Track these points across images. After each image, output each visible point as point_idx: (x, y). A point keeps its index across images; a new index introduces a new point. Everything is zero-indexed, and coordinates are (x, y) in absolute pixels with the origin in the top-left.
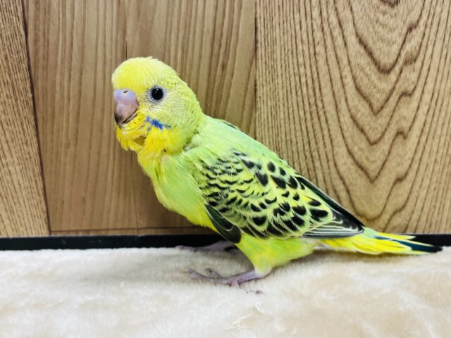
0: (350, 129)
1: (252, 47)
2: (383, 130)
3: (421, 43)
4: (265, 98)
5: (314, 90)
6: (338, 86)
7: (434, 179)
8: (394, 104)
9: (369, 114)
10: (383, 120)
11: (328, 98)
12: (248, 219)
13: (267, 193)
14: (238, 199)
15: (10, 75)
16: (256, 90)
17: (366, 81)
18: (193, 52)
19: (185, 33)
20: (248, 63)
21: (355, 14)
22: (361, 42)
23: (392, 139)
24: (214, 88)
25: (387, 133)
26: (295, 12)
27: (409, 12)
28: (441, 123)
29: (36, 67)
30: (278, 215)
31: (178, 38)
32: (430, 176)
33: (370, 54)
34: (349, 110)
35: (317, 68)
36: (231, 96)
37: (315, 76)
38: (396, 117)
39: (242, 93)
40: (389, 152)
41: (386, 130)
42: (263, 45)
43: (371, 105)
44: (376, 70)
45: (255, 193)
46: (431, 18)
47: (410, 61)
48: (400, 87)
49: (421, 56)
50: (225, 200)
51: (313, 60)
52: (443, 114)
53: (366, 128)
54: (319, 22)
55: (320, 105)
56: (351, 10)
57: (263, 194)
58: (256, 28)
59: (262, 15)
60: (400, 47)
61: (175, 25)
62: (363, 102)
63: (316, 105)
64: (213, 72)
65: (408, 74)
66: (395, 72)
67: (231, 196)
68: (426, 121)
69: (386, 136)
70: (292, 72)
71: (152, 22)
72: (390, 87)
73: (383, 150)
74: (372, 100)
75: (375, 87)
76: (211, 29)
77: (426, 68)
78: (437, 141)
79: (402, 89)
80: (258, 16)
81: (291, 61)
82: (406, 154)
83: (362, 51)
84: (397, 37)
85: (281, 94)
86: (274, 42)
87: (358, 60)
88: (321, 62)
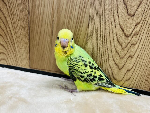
0: (115, 53)
1: (87, 25)
2: (125, 54)
3: (140, 29)
4: (90, 40)
5: (104, 40)
6: (112, 39)
7: (140, 72)
8: (129, 47)
9: (121, 49)
10: (125, 51)
11: (108, 43)
12: (79, 76)
13: (86, 70)
14: (77, 69)
15: (24, 25)
16: (87, 37)
17: (121, 39)
18: (71, 24)
19: (69, 19)
20: (86, 29)
21: (119, 18)
22: (120, 27)
23: (127, 58)
24: (76, 35)
25: (126, 55)
26: (101, 15)
27: (137, 19)
28: (144, 55)
29: (31, 24)
30: (88, 76)
31: (67, 20)
32: (139, 71)
33: (123, 31)
34: (115, 47)
35: (106, 33)
36: (80, 38)
37: (105, 35)
38: (129, 51)
39: (83, 37)
40: (126, 62)
41: (126, 54)
42: (91, 24)
43: (122, 46)
44: (124, 36)
45: (82, 69)
46: (144, 21)
47: (136, 34)
48: (132, 42)
49: (140, 33)
50: (74, 69)
51: (105, 30)
52: (145, 52)
53: (120, 53)
54: (108, 19)
55: (106, 44)
56: (118, 17)
57: (85, 70)
58: (89, 19)
59: (91, 16)
60: (133, 30)
61: (67, 16)
62: (119, 45)
63: (105, 44)
64: (76, 30)
65: (135, 38)
66: (131, 37)
67: (75, 68)
68: (139, 54)
69: (126, 57)
70: (98, 33)
71: (61, 15)
72: (128, 42)
73: (124, 61)
74: (122, 45)
75: (123, 41)
76: (76, 18)
77: (141, 37)
78: (142, 60)
79: (132, 43)
80: (90, 16)
81: (98, 30)
82: (131, 63)
83: (121, 29)
84: (132, 26)
85: (94, 39)
86: (94, 24)
87: (119, 32)
88: (107, 32)
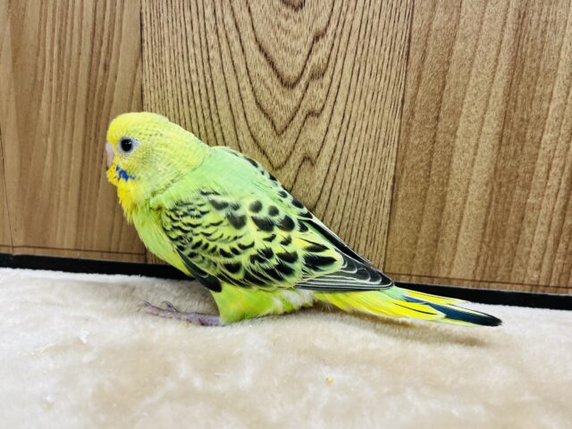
0: (251, 150)
1: (137, 47)
2: (288, 153)
3: (330, 55)
4: (153, 106)
5: (208, 101)
6: (235, 99)
7: (347, 215)
8: (300, 125)
9: (272, 134)
10: (287, 142)
11: (224, 113)
12: (219, 266)
13: (241, 237)
14: (204, 243)
16: (142, 96)
17: (267, 95)
18: (71, 47)
19: (62, 25)
20: (133, 64)
21: (254, 17)
22: (261, 49)
23: (298, 165)
24: (95, 90)
25: (293, 156)
26: (186, 8)
27: (316, 17)
28: (353, 150)
30: (257, 262)
31: (54, 30)
32: (341, 211)
33: (272, 64)
34: (249, 128)
35: (211, 77)
36: (115, 101)
37: (209, 85)
38: (302, 141)
39: (127, 98)
40: (295, 180)
41: (291, 153)
42: (150, 45)
43: (273, 123)
44: (278, 83)
45: (225, 237)
46: (340, 26)
47: (318, 75)
48: (306, 106)
49: (330, 69)
50: (191, 245)
51: (206, 66)
52: (356, 140)
53: (269, 151)
54: (213, 22)
55: (216, 119)
56: (249, 11)
57: (235, 238)
58: (142, 25)
59: (148, 10)
60: (305, 58)
61: (50, 14)
62: (264, 119)
63: (211, 119)
64: (94, 72)
65: (315, 90)
66: (300, 87)
67: (196, 239)
68: (336, 146)
69: (291, 161)
70: (183, 78)
71: (24, 10)
72: (295, 104)
73: (288, 176)
74: (275, 118)
75: (277, 102)
76: (91, 22)
77: (335, 85)
78: (349, 170)
79: (309, 107)
80: (143, 11)
81: (181, 65)
82: (313, 184)
83: (263, 59)
84: (302, 45)
85: (171, 102)
86: (162, 42)
87: (258, 70)
88: (216, 70)
